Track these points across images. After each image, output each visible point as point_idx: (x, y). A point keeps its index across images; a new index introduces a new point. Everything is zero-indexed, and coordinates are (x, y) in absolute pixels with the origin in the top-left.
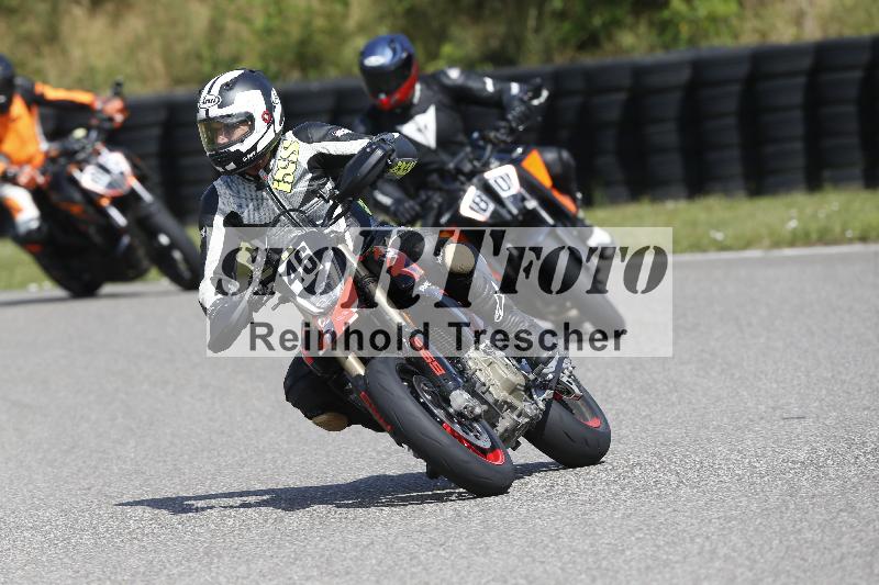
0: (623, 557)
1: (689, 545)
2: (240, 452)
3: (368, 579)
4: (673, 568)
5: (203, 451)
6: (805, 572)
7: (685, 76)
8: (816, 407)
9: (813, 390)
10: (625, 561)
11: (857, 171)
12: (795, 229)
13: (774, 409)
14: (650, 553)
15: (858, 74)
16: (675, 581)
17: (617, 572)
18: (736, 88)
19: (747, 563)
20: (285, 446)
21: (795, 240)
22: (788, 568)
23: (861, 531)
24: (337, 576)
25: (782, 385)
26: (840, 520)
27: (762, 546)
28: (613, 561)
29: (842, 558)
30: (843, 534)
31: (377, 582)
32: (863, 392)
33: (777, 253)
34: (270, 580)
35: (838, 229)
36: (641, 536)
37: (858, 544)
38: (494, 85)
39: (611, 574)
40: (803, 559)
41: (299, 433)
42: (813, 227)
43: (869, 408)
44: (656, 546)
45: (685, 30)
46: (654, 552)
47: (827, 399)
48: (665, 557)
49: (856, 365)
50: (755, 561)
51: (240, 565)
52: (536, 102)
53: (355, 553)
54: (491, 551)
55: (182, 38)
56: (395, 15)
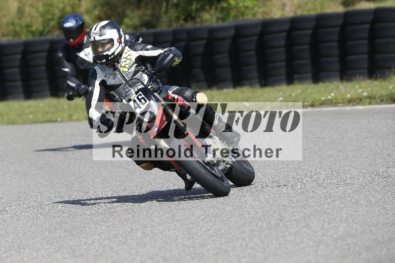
11: (310, 75)
15: (310, 32)
18: (255, 38)
45: (233, 13)
55: (5, 16)
56: (102, 6)
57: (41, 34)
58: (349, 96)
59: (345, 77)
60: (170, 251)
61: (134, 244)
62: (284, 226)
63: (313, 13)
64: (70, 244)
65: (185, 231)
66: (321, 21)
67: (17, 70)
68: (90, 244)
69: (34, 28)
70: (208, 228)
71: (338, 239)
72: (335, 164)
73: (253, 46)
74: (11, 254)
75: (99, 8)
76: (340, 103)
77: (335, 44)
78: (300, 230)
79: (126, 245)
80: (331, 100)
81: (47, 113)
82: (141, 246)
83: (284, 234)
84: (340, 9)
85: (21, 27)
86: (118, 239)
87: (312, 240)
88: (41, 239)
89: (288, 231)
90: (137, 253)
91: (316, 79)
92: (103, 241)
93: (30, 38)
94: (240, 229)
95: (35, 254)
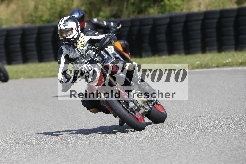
0: (151, 156)
1: (169, 152)
2: (43, 127)
3: (79, 162)
4: (165, 159)
5: (33, 126)
6: (201, 160)
7: (167, 21)
8: (204, 114)
9: (204, 109)
10: (151, 157)
11: (216, 48)
12: (198, 64)
13: (193, 114)
14: (158, 155)
15: (216, 20)
16: (165, 162)
17: (149, 160)
18: (182, 24)
19: (185, 157)
20: (56, 125)
21: (198, 67)
22: (197, 159)
23: (217, 148)
24: (70, 161)
25: (195, 107)
26: (211, 145)
27: (189, 153)
28: (148, 157)
29: (212, 156)
30: (212, 149)
31: (82, 163)
32: (218, 109)
33: (193, 70)
34: (52, 162)
35: (210, 64)
36: (156, 150)
37: (216, 152)
38: (106, 23)
39: (147, 160)
40: (201, 156)
41: (60, 121)
42: (204, 63)
43: (219, 114)
44: (160, 152)
45: (168, 8)
46: (159, 154)
47: (208, 112)
48: (162, 156)
49: (215, 102)
50: (187, 157)
51: (43, 158)
52: (118, 28)
53: (75, 155)
54: (113, 154)
55: (26, 11)
56: (86, 4)
57: (49, 21)
58: (240, 61)
59: (238, 49)
60: (128, 157)
61: (106, 153)
62: (199, 142)
63: (218, 9)
64: (66, 153)
65: (138, 145)
66: (223, 14)
67: (34, 44)
68: (78, 153)
69: (44, 19)
70: (152, 143)
71: (233, 151)
72: (232, 103)
73: (181, 29)
74: (29, 159)
75: (85, 6)
76: (234, 65)
77: (232, 28)
78: (210, 145)
79: (101, 154)
80: (229, 63)
81: (52, 71)
82: (110, 154)
83: (199, 147)
84: (235, 6)
85: (36, 17)
86: (96, 150)
87: (217, 151)
88: (48, 150)
89: (202, 145)
90: (107, 159)
91: (220, 50)
92: (87, 151)
93: (42, 24)
94: (172, 144)
95: (44, 159)
